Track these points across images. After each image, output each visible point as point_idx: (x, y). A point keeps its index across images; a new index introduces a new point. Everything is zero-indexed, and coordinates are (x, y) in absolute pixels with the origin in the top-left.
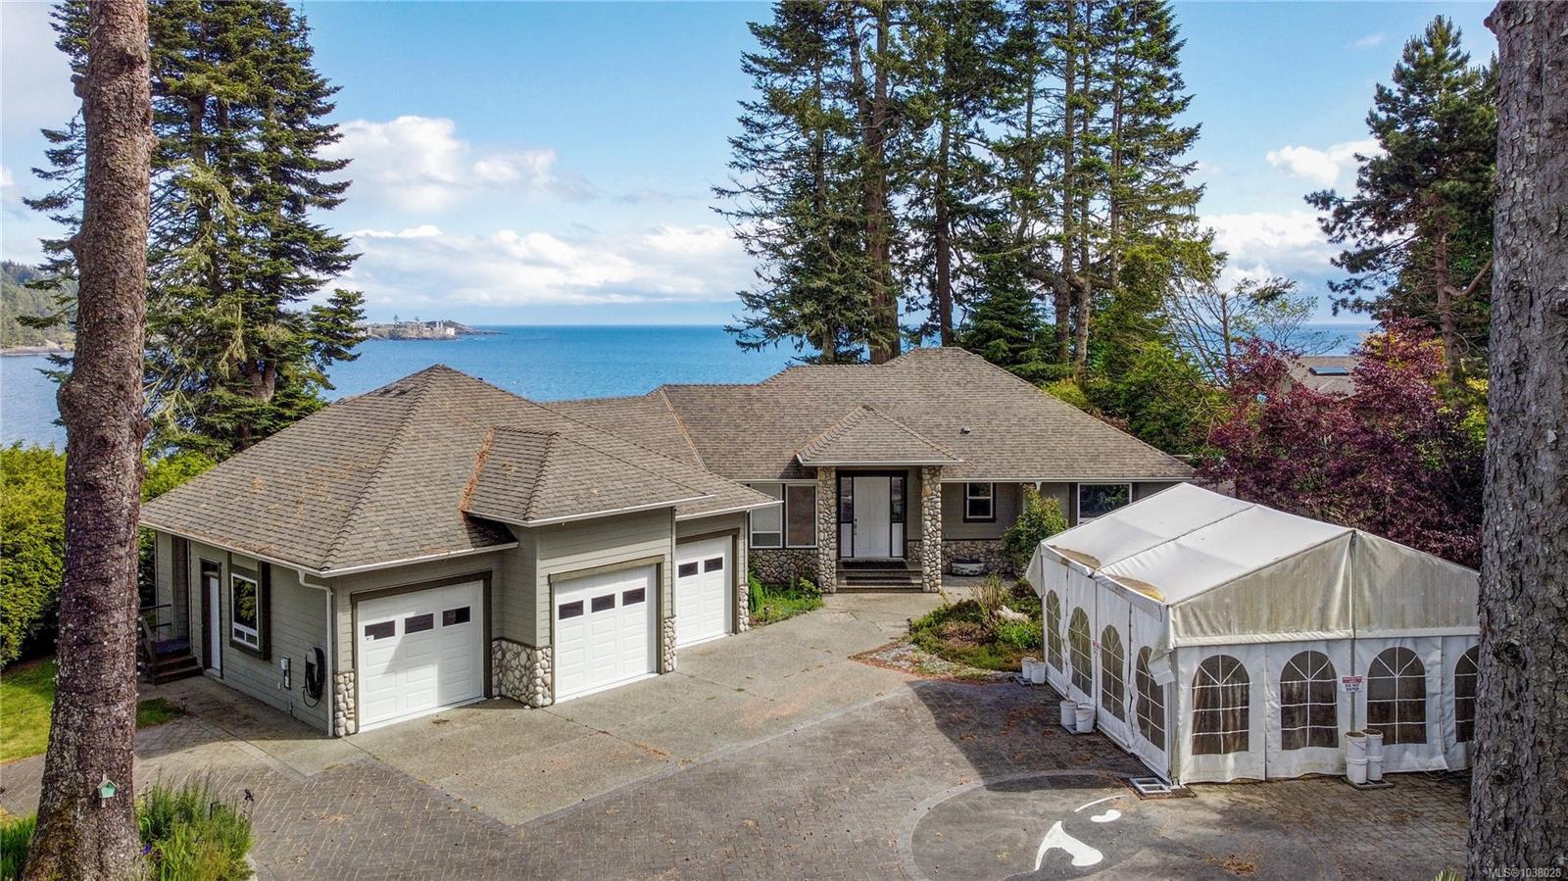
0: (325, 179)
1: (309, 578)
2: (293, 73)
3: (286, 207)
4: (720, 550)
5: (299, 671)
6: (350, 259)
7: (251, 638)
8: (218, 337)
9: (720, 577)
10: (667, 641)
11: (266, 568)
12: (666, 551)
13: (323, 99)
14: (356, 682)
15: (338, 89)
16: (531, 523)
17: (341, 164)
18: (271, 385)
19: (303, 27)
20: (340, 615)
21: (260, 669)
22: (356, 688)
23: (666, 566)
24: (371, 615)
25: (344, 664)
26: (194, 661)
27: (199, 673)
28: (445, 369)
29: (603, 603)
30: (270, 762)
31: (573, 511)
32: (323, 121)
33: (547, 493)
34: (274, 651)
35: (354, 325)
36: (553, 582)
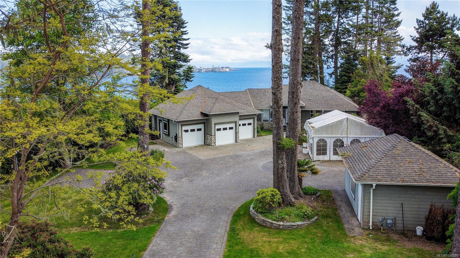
0: (185, 42)
1: (174, 121)
2: (178, 20)
3: (177, 48)
4: (251, 121)
5: (174, 137)
6: (190, 60)
7: (167, 132)
8: (163, 78)
9: (251, 127)
10: (237, 137)
11: (168, 120)
12: (237, 120)
13: (184, 25)
14: (182, 139)
15: (187, 23)
16: (210, 114)
17: (188, 39)
18: (174, 87)
19: (180, 9)
20: (179, 127)
21: (168, 137)
22: (182, 140)
23: (237, 123)
24: (184, 128)
25: (180, 136)
26: (158, 137)
27: (159, 139)
28: (200, 86)
29: (225, 129)
30: (169, 150)
31: (218, 112)
32: (184, 30)
33: (214, 109)
34: (170, 134)
35: (192, 74)
36: (215, 124)
